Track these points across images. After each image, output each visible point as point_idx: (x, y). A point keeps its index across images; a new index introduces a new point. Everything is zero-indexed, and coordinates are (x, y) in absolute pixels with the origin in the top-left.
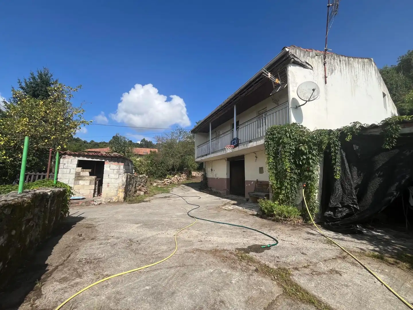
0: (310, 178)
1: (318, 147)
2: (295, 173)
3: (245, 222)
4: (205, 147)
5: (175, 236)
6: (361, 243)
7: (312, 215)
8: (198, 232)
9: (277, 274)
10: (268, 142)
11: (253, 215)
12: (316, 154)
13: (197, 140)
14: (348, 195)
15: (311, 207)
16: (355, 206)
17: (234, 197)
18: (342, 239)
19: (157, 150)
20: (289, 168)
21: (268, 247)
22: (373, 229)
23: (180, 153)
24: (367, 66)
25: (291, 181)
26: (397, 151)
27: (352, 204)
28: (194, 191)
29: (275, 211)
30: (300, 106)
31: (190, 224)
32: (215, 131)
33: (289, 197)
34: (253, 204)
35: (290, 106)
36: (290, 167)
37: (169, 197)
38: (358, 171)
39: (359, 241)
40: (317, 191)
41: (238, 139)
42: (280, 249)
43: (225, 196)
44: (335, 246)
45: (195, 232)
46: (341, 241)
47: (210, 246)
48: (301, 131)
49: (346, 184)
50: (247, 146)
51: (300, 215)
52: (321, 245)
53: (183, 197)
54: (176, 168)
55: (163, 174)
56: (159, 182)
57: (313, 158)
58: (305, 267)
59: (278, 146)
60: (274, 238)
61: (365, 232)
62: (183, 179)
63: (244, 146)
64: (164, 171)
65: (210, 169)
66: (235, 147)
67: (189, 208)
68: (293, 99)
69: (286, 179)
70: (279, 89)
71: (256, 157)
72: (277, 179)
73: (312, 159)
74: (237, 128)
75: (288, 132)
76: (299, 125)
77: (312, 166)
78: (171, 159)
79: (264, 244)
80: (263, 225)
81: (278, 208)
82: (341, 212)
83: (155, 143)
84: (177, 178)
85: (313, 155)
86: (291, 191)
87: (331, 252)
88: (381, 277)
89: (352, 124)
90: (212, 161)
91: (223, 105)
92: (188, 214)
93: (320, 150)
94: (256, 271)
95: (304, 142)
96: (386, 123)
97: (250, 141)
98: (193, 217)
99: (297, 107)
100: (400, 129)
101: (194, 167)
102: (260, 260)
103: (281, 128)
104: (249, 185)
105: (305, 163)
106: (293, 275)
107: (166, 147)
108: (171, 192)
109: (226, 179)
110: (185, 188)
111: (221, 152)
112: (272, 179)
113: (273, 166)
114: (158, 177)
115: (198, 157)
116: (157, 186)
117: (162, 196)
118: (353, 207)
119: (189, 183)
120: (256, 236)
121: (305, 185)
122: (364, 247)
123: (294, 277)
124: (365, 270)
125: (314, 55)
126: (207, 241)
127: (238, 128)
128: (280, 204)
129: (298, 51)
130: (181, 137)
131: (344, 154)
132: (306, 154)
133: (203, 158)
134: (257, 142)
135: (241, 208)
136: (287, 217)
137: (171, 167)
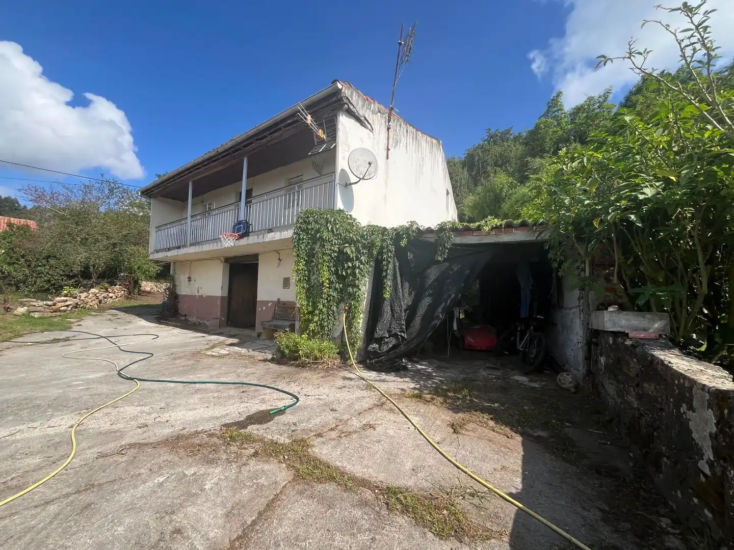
0: (354, 297)
1: (369, 251)
2: (336, 289)
3: (247, 375)
4: (174, 230)
5: (72, 427)
6: (404, 381)
7: (353, 351)
8: (139, 408)
9: (289, 451)
10: (299, 235)
11: (265, 360)
12: (365, 261)
13: (157, 212)
14: (397, 320)
15: (352, 339)
16: (402, 334)
17: (234, 331)
18: (384, 381)
19: (32, 224)
20: (327, 281)
21: (281, 411)
22: (417, 362)
23: (108, 238)
24: (435, 149)
25: (328, 302)
26: (447, 264)
27: (400, 332)
28: (143, 323)
29: (301, 350)
30: (351, 184)
31: (122, 395)
32: (202, 202)
33: (324, 326)
34: (268, 341)
35: (337, 181)
36: (329, 279)
37: (67, 339)
38: (410, 289)
39: (402, 380)
40: (362, 316)
41: (247, 223)
42: (301, 410)
43: (215, 330)
44: (374, 391)
45: (130, 410)
46: (382, 383)
47: (167, 431)
48: (349, 224)
49: (396, 304)
50: (263, 237)
51: (336, 353)
52: (359, 393)
53: (110, 339)
54: (97, 273)
55: (54, 284)
56: (36, 304)
57: (362, 266)
58: (332, 430)
59: (315, 243)
60: (294, 394)
61: (410, 366)
62: (114, 297)
63: (258, 237)
64: (56, 278)
65: (187, 276)
66: (241, 237)
67: (123, 360)
68: (342, 170)
69: (322, 298)
70: (323, 148)
71: (279, 259)
72: (308, 298)
73: (359, 267)
74: (247, 203)
75: (330, 222)
76: (347, 214)
77: (358, 279)
78: (81, 250)
79: (276, 407)
80: (280, 376)
81: (305, 344)
82: (387, 343)
83: (26, 202)
84: (98, 295)
85: (361, 262)
86: (328, 316)
87: (368, 399)
88: (415, 420)
89: (409, 223)
90: (192, 261)
91: (220, 150)
92: (119, 374)
93: (370, 255)
94: (253, 456)
95: (351, 242)
96: (442, 228)
97: (270, 231)
98: (132, 379)
99: (347, 185)
100: (452, 238)
101: (149, 271)
102: (265, 435)
103: (321, 214)
104: (264, 308)
105: (350, 273)
106: (313, 446)
107: (63, 218)
108: (75, 328)
109: (220, 299)
110: (119, 317)
111: (211, 244)
112: (300, 298)
113: (303, 276)
114: (35, 292)
115: (157, 251)
116: (27, 315)
117: (44, 340)
118: (401, 336)
119: (131, 307)
120: (264, 396)
121: (346, 308)
122: (405, 386)
123: (314, 449)
124: (402, 415)
125: (377, 110)
126: (160, 422)
127: (251, 202)
128: (309, 339)
129: (354, 94)
130: (112, 201)
131: (397, 264)
132: (352, 260)
133: (169, 254)
134: (282, 232)
135: (243, 351)
136: (318, 359)
137: (77, 269)
